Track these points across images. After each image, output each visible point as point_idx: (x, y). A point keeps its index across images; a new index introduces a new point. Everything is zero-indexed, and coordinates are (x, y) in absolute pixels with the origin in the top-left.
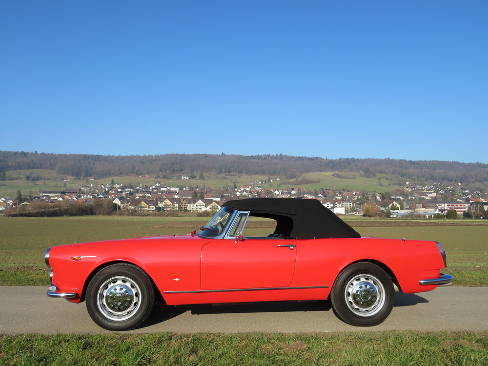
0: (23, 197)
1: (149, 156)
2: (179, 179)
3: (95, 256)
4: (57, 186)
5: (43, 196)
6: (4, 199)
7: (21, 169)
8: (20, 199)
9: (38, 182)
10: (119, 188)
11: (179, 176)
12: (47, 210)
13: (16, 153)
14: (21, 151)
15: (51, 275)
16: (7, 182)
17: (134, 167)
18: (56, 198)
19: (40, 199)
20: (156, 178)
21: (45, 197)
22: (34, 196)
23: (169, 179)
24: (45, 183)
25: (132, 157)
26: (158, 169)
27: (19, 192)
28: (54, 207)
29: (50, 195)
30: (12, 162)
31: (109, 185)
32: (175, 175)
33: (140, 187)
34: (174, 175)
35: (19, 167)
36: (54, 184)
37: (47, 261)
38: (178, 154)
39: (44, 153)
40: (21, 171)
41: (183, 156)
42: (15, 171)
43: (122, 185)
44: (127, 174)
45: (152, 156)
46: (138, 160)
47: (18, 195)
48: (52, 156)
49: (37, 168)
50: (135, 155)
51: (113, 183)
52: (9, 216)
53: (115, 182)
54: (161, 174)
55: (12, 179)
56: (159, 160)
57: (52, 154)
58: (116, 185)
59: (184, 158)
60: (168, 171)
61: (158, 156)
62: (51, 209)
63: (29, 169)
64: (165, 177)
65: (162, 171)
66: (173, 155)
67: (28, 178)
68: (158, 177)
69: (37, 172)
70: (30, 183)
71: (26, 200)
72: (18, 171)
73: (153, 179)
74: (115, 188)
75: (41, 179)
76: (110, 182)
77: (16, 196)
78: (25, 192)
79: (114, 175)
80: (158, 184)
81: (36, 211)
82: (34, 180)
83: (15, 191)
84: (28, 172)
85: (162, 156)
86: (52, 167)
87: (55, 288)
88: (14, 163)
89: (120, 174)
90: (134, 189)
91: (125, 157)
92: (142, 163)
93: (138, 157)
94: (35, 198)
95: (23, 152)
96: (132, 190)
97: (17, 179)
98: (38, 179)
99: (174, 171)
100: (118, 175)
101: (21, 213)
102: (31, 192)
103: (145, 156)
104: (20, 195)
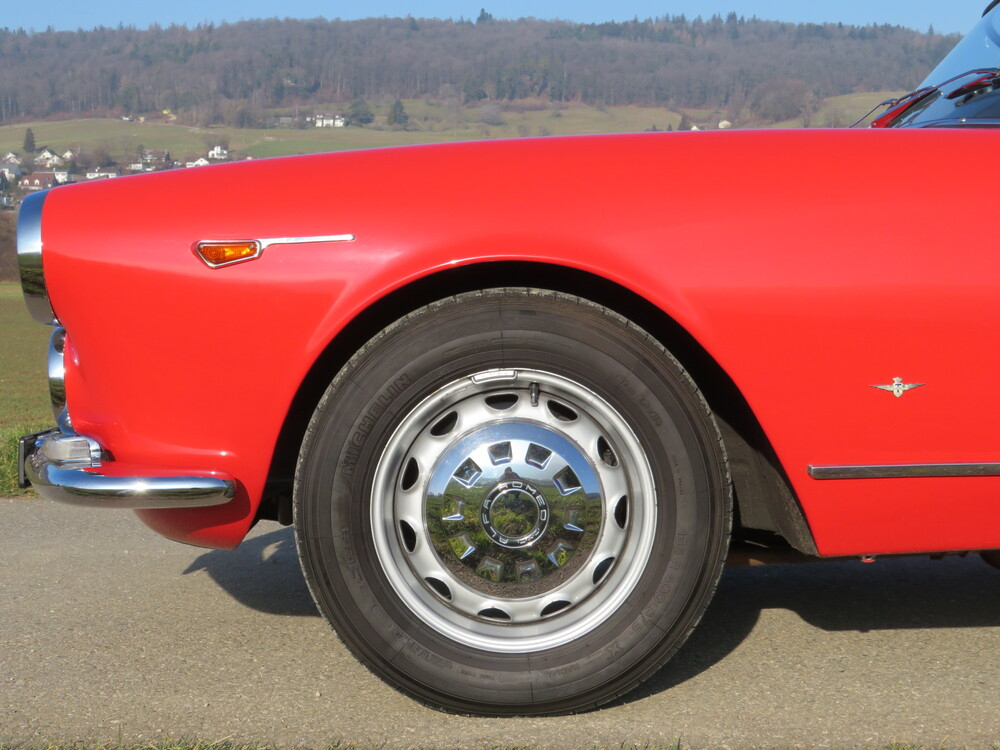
1: (174, 30)
2: (302, 126)
10: (59, 168)
11: (303, 115)
17: (114, 81)
20: (207, 125)
23: (264, 127)
25: (101, 35)
26: (213, 86)
31: (17, 155)
32: (287, 110)
33: (146, 165)
34: (278, 110)
38: (295, 22)
41: (316, 27)
43: (68, 155)
44: (85, 109)
45: (184, 29)
46: (129, 48)
50: (115, 27)
51: (30, 146)
53: (38, 144)
54: (230, 106)
56: (217, 48)
58: (47, 154)
59: (321, 37)
60: (257, 94)
61: (210, 29)
64: (244, 120)
65: (229, 96)
66: (273, 25)
68: (217, 119)
73: (196, 130)
74: (42, 167)
76: (20, 144)
79: (32, 114)
80: (217, 150)
85: (228, 30)
89: (57, 109)
90: (120, 171)
91: (71, 35)
92: (148, 61)
93: (128, 35)
96: (112, 176)
99: (279, 94)
100: (45, 116)
103: (156, 33)
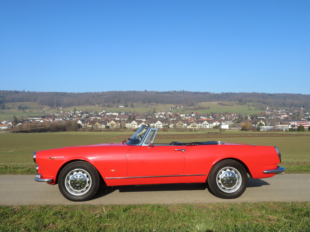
0: (18, 120)
1: (98, 92)
2: (117, 107)
3: (63, 157)
4: (38, 112)
5: (31, 119)
6: (5, 122)
7: (15, 102)
8: (16, 121)
9: (26, 111)
10: (79, 114)
11: (118, 105)
12: (37, 128)
13: (11, 92)
14: (14, 91)
15: (37, 168)
16: (6, 110)
17: (88, 100)
18: (39, 120)
19: (29, 122)
20: (102, 107)
21: (31, 120)
22: (25, 119)
23: (111, 107)
24: (31, 111)
25: (87, 93)
26: (104, 101)
27: (15, 117)
28: (41, 127)
29: (35, 119)
30: (9, 98)
31: (73, 112)
32: (115, 105)
33: (93, 113)
34: (114, 105)
35: (14, 101)
36: (36, 111)
37: (35, 160)
38: (116, 91)
39: (29, 91)
40: (15, 103)
41: (120, 92)
42: (11, 103)
43: (81, 112)
44: (84, 105)
45: (99, 92)
46: (91, 95)
47: (14, 119)
48: (34, 94)
49: (25, 101)
50: (89, 92)
51: (75, 110)
52: (14, 132)
53: (76, 110)
54: (106, 104)
55: (9, 109)
56: (104, 95)
57: (34, 92)
58: (77, 111)
59: (120, 94)
60: (110, 102)
61: (103, 92)
62: (39, 128)
63: (20, 102)
64: (108, 106)
65: (106, 103)
66: (113, 92)
67: (20, 108)
68: (104, 106)
69: (25, 104)
70: (21, 111)
71: (20, 122)
72: (13, 103)
73: (101, 108)
74: (77, 113)
75: (28, 108)
76: (73, 110)
77: (13, 120)
78: (19, 117)
79: (75, 105)
80: (104, 111)
81: (30, 129)
82: (23, 109)
83: (12, 116)
84: (19, 104)
85: (106, 92)
86: (35, 100)
87: (40, 176)
88: (10, 98)
89: (79, 104)
90: (89, 114)
91: (82, 93)
92: (94, 97)
93: (91, 93)
94: (25, 120)
95: (15, 91)
96: (88, 115)
97: (11, 108)
98: (26, 108)
99: (114, 102)
100: (77, 106)
101: (20, 130)
102: (22, 117)
103: (95, 93)
104: (16, 119)
